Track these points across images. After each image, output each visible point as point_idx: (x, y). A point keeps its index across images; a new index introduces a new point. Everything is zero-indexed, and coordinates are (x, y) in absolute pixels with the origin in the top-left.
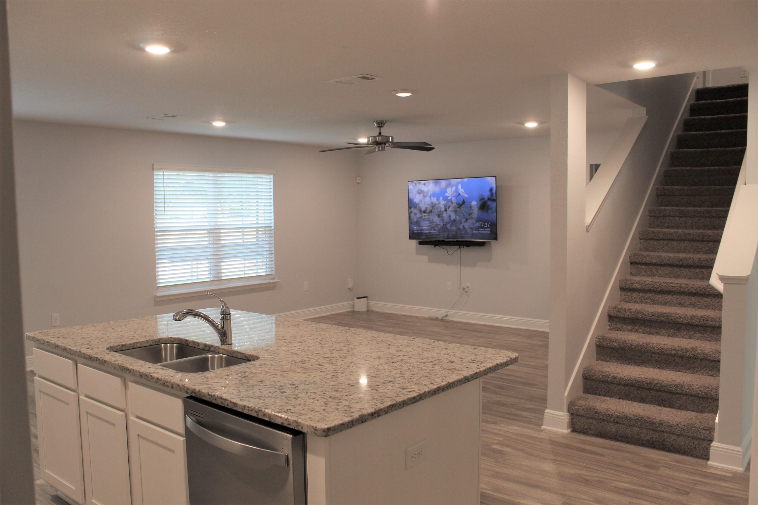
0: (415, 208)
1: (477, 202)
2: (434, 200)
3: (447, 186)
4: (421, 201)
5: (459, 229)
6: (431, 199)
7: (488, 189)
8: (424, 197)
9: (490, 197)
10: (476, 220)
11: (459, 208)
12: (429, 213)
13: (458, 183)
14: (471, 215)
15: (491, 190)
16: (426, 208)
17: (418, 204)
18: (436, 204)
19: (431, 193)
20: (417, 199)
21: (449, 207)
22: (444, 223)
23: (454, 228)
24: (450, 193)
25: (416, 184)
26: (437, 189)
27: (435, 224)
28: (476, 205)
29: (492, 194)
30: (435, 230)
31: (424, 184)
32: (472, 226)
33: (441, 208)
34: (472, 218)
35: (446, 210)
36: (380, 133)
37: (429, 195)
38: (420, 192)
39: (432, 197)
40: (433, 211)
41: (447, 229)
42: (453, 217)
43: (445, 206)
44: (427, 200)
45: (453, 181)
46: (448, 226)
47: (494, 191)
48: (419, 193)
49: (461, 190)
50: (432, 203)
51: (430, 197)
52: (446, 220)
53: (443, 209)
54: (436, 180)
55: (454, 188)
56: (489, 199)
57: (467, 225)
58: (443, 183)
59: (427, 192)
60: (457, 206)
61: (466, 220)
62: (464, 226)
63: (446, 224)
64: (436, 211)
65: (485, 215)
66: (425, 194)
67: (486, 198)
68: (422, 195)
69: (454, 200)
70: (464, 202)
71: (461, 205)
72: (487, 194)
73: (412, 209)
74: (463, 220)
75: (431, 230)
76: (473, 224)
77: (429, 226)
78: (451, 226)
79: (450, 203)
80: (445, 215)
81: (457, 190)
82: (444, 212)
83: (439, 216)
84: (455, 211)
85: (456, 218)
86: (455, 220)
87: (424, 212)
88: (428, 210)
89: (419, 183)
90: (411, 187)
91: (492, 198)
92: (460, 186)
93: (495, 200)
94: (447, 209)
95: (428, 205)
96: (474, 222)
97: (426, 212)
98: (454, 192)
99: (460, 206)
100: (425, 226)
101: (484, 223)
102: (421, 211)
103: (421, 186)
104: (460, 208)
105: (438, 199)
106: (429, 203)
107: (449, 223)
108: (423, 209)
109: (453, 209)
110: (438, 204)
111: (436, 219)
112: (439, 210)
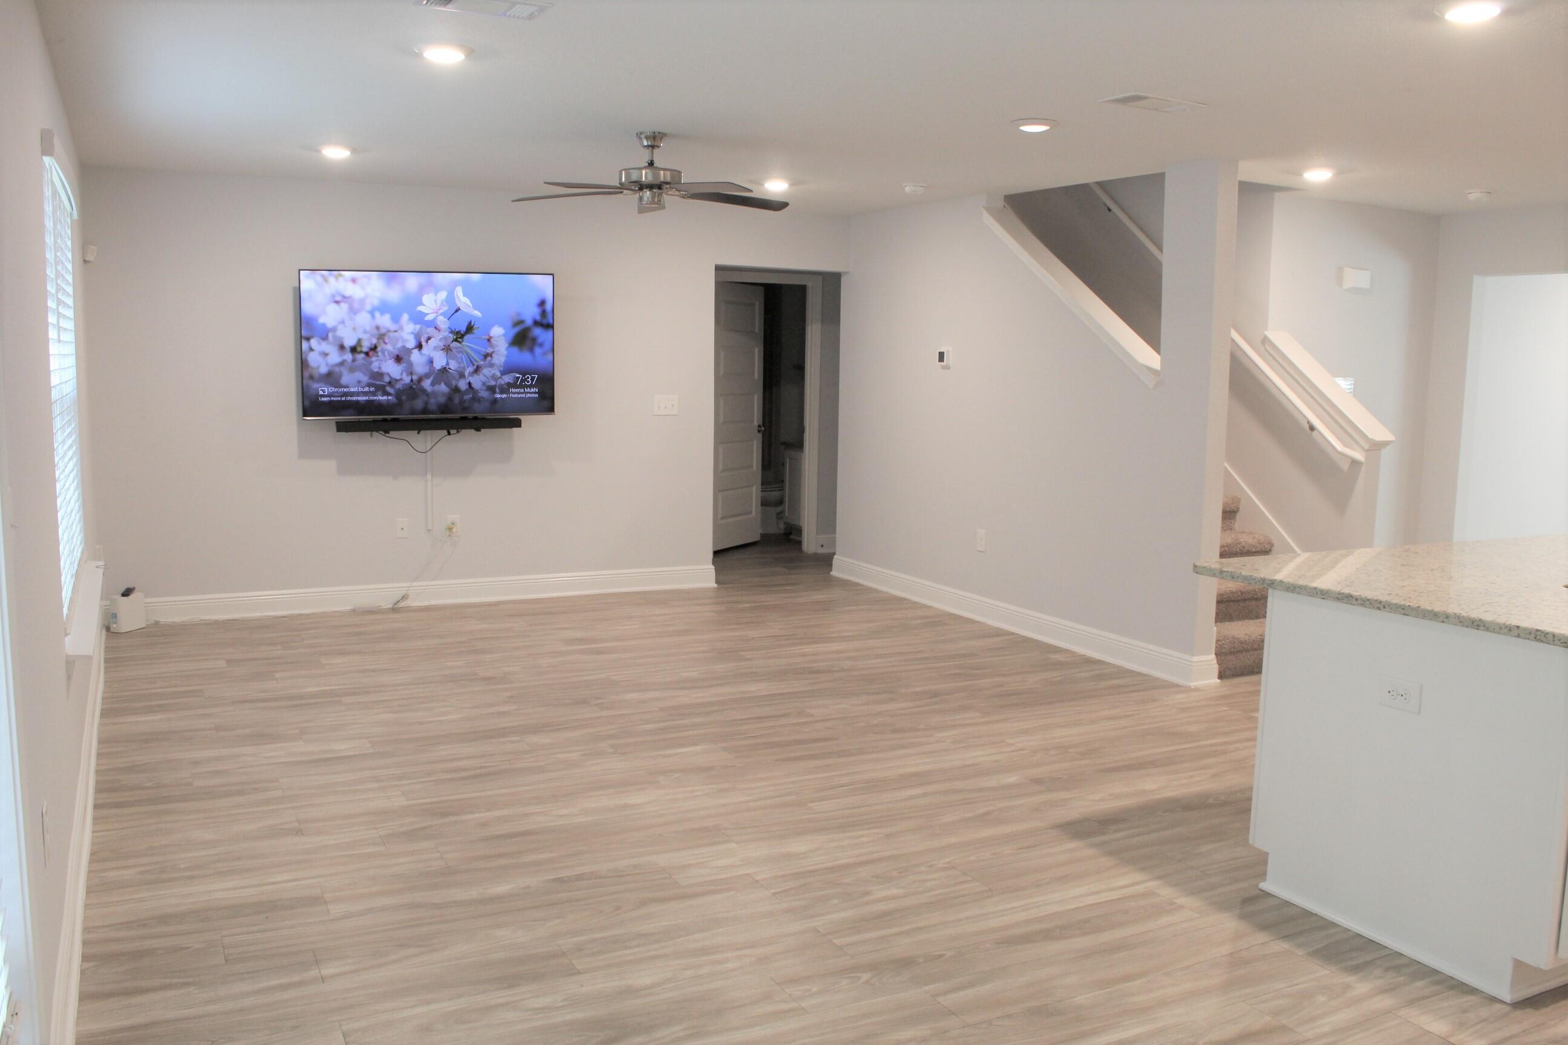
0: (325, 338)
1: (504, 328)
2: (385, 321)
3: (422, 290)
4: (343, 322)
5: (456, 390)
6: (373, 316)
7: (536, 301)
8: (353, 311)
9: (538, 318)
10: (502, 369)
11: (456, 340)
12: (367, 354)
13: (455, 284)
14: (489, 358)
15: (542, 303)
16: (359, 341)
17: (334, 329)
18: (389, 331)
19: (376, 302)
20: (330, 316)
21: (429, 338)
22: (415, 378)
23: (443, 388)
24: (431, 304)
25: (326, 280)
26: (394, 295)
27: (387, 379)
28: (504, 335)
29: (544, 313)
30: (388, 394)
31: (354, 281)
32: (493, 383)
33: (405, 341)
34: (492, 365)
35: (420, 346)
36: (651, 164)
37: (368, 307)
38: (339, 299)
39: (377, 314)
40: (379, 349)
41: (424, 391)
42: (440, 361)
43: (417, 336)
44: (363, 320)
45: (440, 278)
46: (427, 384)
47: (548, 307)
48: (337, 302)
49: (463, 301)
50: (378, 328)
51: (372, 313)
52: (420, 368)
53: (411, 343)
54: (391, 272)
55: (443, 295)
56: (536, 323)
57: (477, 381)
58: (412, 282)
59: (362, 301)
60: (452, 336)
61: (477, 370)
62: (470, 384)
63: (420, 380)
64: (389, 347)
65: (524, 358)
66: (356, 305)
67: (529, 322)
68: (344, 306)
69: (443, 322)
70: (470, 329)
71: (462, 336)
72: (531, 313)
73: (314, 342)
74: (469, 370)
75: (374, 394)
76: (494, 377)
77: (369, 385)
78: (433, 384)
79: (431, 331)
80: (416, 357)
81: (451, 298)
82: (416, 351)
83: (398, 359)
84: (447, 349)
85: (448, 364)
86: (444, 370)
87: (354, 350)
88: (366, 346)
89: (337, 277)
90: (308, 283)
91: (545, 322)
92: (459, 291)
93: (549, 326)
94: (424, 344)
95: (365, 332)
96: (498, 374)
97: (359, 349)
98: (442, 305)
99: (459, 336)
100: (355, 383)
101: (524, 376)
102: (342, 347)
103: (343, 284)
104: (460, 342)
105: (396, 319)
106: (368, 328)
107: (427, 376)
108: (349, 342)
109: (441, 344)
110: (396, 331)
111: (392, 369)
112: (400, 345)
